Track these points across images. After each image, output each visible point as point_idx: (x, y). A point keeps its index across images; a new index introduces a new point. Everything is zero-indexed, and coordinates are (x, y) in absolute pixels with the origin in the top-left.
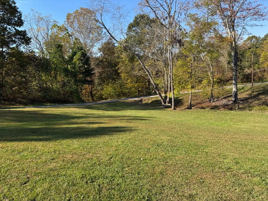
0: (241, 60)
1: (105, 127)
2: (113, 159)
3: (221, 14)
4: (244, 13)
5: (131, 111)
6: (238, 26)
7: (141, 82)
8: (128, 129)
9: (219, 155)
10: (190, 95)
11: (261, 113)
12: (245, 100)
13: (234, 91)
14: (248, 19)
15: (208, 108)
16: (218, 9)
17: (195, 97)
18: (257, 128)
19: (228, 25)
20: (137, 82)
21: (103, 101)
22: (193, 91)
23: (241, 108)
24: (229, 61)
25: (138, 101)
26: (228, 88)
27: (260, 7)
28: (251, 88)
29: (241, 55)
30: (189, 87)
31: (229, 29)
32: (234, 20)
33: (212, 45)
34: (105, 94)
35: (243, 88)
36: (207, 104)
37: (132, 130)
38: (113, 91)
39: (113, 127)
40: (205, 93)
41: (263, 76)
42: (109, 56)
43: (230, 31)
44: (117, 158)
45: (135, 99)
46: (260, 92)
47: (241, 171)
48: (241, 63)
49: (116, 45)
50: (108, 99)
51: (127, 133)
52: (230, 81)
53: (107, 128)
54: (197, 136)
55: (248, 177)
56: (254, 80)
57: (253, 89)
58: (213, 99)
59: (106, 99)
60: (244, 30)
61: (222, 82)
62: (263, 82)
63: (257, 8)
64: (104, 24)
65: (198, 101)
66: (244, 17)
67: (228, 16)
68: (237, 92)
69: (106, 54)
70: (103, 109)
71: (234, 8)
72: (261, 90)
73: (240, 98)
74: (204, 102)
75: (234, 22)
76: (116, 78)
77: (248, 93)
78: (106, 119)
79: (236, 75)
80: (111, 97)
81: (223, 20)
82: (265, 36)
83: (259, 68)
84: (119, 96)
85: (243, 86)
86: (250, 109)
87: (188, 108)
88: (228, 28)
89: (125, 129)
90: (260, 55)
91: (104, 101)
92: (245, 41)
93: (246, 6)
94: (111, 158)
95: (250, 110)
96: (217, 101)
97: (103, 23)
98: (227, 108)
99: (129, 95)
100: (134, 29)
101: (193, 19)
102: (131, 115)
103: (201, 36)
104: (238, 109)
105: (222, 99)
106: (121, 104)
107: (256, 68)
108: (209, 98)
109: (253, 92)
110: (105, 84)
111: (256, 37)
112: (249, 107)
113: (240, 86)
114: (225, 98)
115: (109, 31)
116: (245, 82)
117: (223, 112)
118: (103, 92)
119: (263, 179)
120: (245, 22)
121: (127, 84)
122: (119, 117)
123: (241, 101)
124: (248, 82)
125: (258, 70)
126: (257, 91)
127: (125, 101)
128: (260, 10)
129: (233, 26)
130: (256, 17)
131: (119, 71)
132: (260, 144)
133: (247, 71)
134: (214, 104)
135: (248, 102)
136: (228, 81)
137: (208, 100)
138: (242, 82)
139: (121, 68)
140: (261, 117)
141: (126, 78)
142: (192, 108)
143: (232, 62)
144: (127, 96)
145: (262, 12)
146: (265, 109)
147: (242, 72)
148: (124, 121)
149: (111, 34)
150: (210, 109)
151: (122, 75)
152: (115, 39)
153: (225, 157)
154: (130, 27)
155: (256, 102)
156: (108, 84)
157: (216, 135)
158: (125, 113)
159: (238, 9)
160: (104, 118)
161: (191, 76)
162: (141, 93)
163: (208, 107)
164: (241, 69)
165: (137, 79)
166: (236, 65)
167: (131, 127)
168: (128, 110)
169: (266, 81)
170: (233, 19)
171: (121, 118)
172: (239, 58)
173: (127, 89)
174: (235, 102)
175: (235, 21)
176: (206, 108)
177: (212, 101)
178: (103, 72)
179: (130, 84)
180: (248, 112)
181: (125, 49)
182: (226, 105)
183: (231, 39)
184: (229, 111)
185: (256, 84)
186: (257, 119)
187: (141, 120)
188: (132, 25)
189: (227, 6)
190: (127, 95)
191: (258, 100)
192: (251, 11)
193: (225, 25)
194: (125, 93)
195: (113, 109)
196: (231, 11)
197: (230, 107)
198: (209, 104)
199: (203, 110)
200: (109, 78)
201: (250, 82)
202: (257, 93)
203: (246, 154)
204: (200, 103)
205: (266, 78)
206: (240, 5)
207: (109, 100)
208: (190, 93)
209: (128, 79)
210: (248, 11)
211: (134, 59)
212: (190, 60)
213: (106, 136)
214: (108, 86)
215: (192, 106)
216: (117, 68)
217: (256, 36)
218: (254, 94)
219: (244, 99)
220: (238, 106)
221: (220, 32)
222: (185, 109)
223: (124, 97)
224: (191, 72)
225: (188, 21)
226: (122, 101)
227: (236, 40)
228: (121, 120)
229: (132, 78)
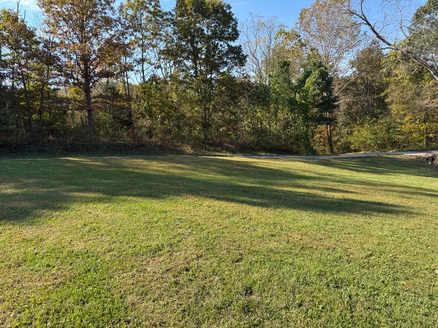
1: (356, 200)
2: (373, 257)
5: (409, 176)
7: (434, 122)
8: (403, 209)
20: (425, 122)
21: (350, 154)
25: (424, 158)
34: (355, 141)
37: (411, 213)
38: (372, 137)
39: (372, 203)
42: (368, 73)
44: (382, 258)
45: (417, 154)
50: (360, 151)
51: (402, 217)
53: (360, 202)
59: (356, 151)
64: (365, 17)
69: (362, 71)
70: (351, 168)
76: (380, 113)
78: (356, 186)
80: (367, 147)
84: (383, 147)
89: (398, 209)
91: (352, 154)
94: (371, 255)
97: (364, 15)
99: (404, 147)
100: (428, 16)
102: (408, 185)
106: (385, 161)
110: (357, 124)
115: (375, 29)
118: (351, 139)
121: (402, 124)
122: (382, 185)
127: (395, 156)
131: (387, 100)
139: (393, 95)
141: (402, 112)
144: (399, 148)
148: (394, 193)
149: (378, 32)
151: (394, 108)
152: (384, 41)
154: (420, 15)
156: (362, 124)
158: (395, 180)
160: (353, 184)
162: (434, 143)
165: (427, 114)
167: (409, 207)
168: (401, 175)
171: (387, 188)
173: (403, 135)
178: (354, 102)
179: (408, 125)
181: (406, 57)
187: (432, 195)
188: (423, 11)
190: (400, 145)
194: (395, 141)
195: (371, 170)
200: (366, 113)
207: (361, 153)
209: (405, 115)
211: (423, 75)
213: (359, 216)
214: (362, 127)
216: (382, 94)
223: (393, 149)
226: (389, 156)
228: (388, 190)
229: (415, 113)
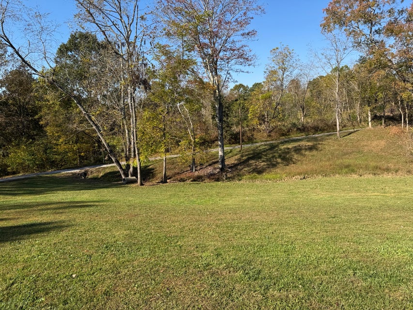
0: (227, 115)
1: (7, 227)
2: (15, 285)
3: (200, 51)
4: (228, 54)
5: (65, 192)
6: (221, 69)
7: (84, 143)
8: (55, 225)
9: (197, 247)
10: (164, 163)
11: (251, 183)
12: (234, 167)
13: (221, 155)
14: (233, 61)
15: (190, 180)
16: (196, 44)
17: (172, 164)
18: (246, 203)
19: (210, 67)
20: (76, 143)
21: (7, 177)
22: (169, 156)
23: (229, 178)
24: (214, 115)
25: (78, 174)
26: (213, 151)
27: (245, 48)
28: (240, 151)
29: (227, 108)
30: (162, 150)
31: (211, 72)
32: (217, 61)
33: (191, 92)
34: (12, 163)
35: (231, 151)
36: (188, 174)
37: (61, 227)
38: (30, 158)
39: (24, 226)
40: (184, 159)
41: (252, 136)
42: (20, 94)
43: (212, 75)
44: (24, 283)
45: (73, 171)
46: (249, 156)
47: (221, 267)
48: (227, 119)
49: (35, 77)
50: (19, 173)
51: (52, 233)
52: (216, 142)
53: (11, 227)
54: (171, 222)
55: (229, 272)
56: (243, 141)
57: (242, 152)
58: (195, 167)
59: (14, 173)
60: (228, 75)
61: (206, 143)
62: (252, 143)
63: (242, 49)
64: (8, 39)
65: (176, 171)
66: (228, 59)
67: (209, 54)
68: (224, 156)
69: (14, 92)
70: (6, 192)
71: (216, 45)
72: (251, 154)
73: (228, 165)
74: (184, 172)
75: (216, 64)
76: (36, 135)
77: (236, 157)
78: (9, 211)
79: (222, 135)
80: (25, 168)
81: (203, 59)
82: (253, 85)
83: (248, 126)
84: (42, 167)
85: (231, 148)
86: (240, 178)
87: (162, 182)
88: (209, 71)
89: (49, 226)
90: (248, 109)
91: (10, 177)
92: (232, 90)
93: (229, 45)
94: (13, 284)
95: (240, 180)
96: (200, 169)
97: (6, 37)
98: (213, 179)
99: (62, 165)
100: (70, 53)
101: (163, 52)
102: (63, 201)
103: (175, 78)
104: (226, 179)
105: (207, 166)
106: (44, 181)
107: (245, 126)
108: (190, 166)
109: (242, 156)
110: (13, 146)
111: (244, 86)
112: (238, 175)
113: (228, 148)
114: (210, 165)
115: (20, 53)
116: (233, 143)
117: (208, 184)
118: (7, 161)
119: (246, 272)
120: (229, 65)
121: (58, 145)
122: (38, 205)
123: (229, 168)
124: (236, 143)
125: (248, 129)
126: (247, 155)
127: (53, 175)
128: (245, 53)
129: (216, 69)
130: (241, 60)
131: (41, 123)
132: (248, 225)
133: (236, 129)
134: (196, 173)
135: (237, 169)
136: (213, 142)
137: (189, 169)
138: (230, 144)
139: (46, 117)
140: (252, 188)
141: (57, 134)
142: (168, 181)
143: (217, 116)
144: (57, 167)
145: (247, 55)
146: (256, 178)
147: (229, 130)
148: (49, 211)
149: (23, 57)
150: (192, 181)
151: (48, 129)
152: (31, 67)
153: (204, 249)
154: (63, 51)
155: (246, 169)
156: (18, 145)
157: (197, 217)
158: (52, 198)
159: (220, 47)
160: (6, 209)
161: (164, 134)
162: (85, 161)
163: (189, 178)
164: (227, 127)
165: (77, 137)
166: (221, 120)
167: (60, 222)
168: (58, 192)
169: (256, 142)
170: (215, 60)
171: (43, 207)
172: (225, 112)
173: (59, 155)
174: (222, 169)
175: (218, 63)
176: (186, 180)
177: (194, 170)
178: (6, 123)
179: (62, 145)
180: (237, 182)
181: (53, 85)
182: (212, 175)
183: (214, 86)
184: (216, 182)
185: (246, 146)
186: (247, 191)
187: (81, 206)
188: (66, 48)
189: (207, 41)
190: (57, 164)
191: (249, 166)
192: (236, 52)
193: (206, 67)
194: (54, 161)
195: (29, 192)
196: (212, 48)
197: (217, 177)
198: (190, 174)
199: (182, 183)
200: (22, 134)
201: (239, 143)
202: (247, 157)
203: (231, 240)
204: (178, 173)
205: (255, 139)
206: (222, 42)
207: (20, 174)
208: (164, 159)
209: (59, 137)
210: (232, 52)
211: (71, 103)
212: (162, 111)
213: (7, 244)
214: (19, 148)
215: (168, 178)
216: (36, 117)
217: (243, 84)
218: (244, 158)
219: (233, 165)
220: (226, 176)
221: (200, 76)
222: (159, 183)
223: (52, 168)
224: (165, 129)
225: (157, 54)
226: (48, 175)
227: (220, 88)
228: (43, 210)
229: (67, 135)
